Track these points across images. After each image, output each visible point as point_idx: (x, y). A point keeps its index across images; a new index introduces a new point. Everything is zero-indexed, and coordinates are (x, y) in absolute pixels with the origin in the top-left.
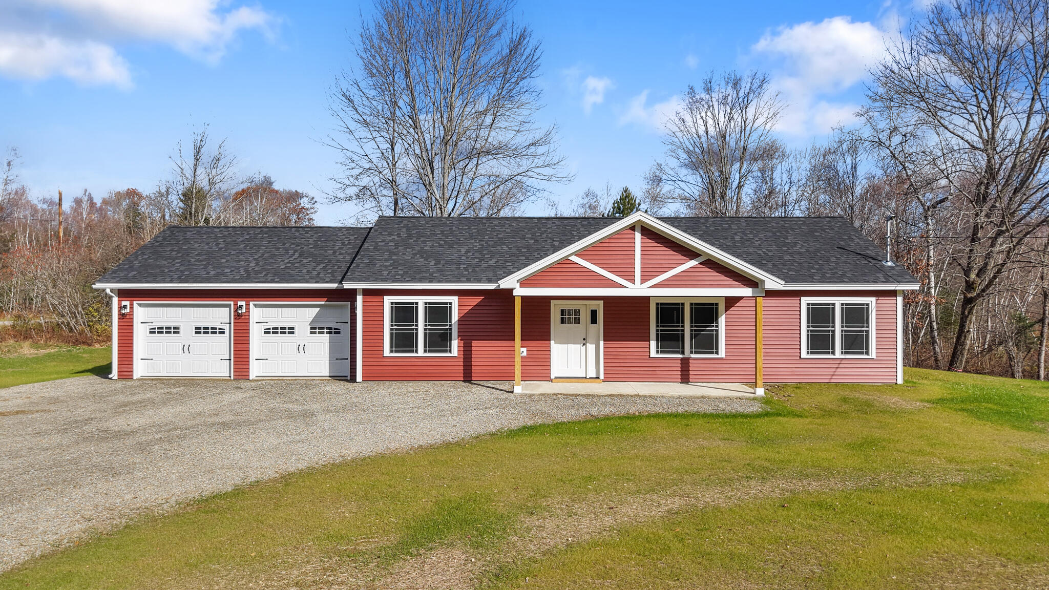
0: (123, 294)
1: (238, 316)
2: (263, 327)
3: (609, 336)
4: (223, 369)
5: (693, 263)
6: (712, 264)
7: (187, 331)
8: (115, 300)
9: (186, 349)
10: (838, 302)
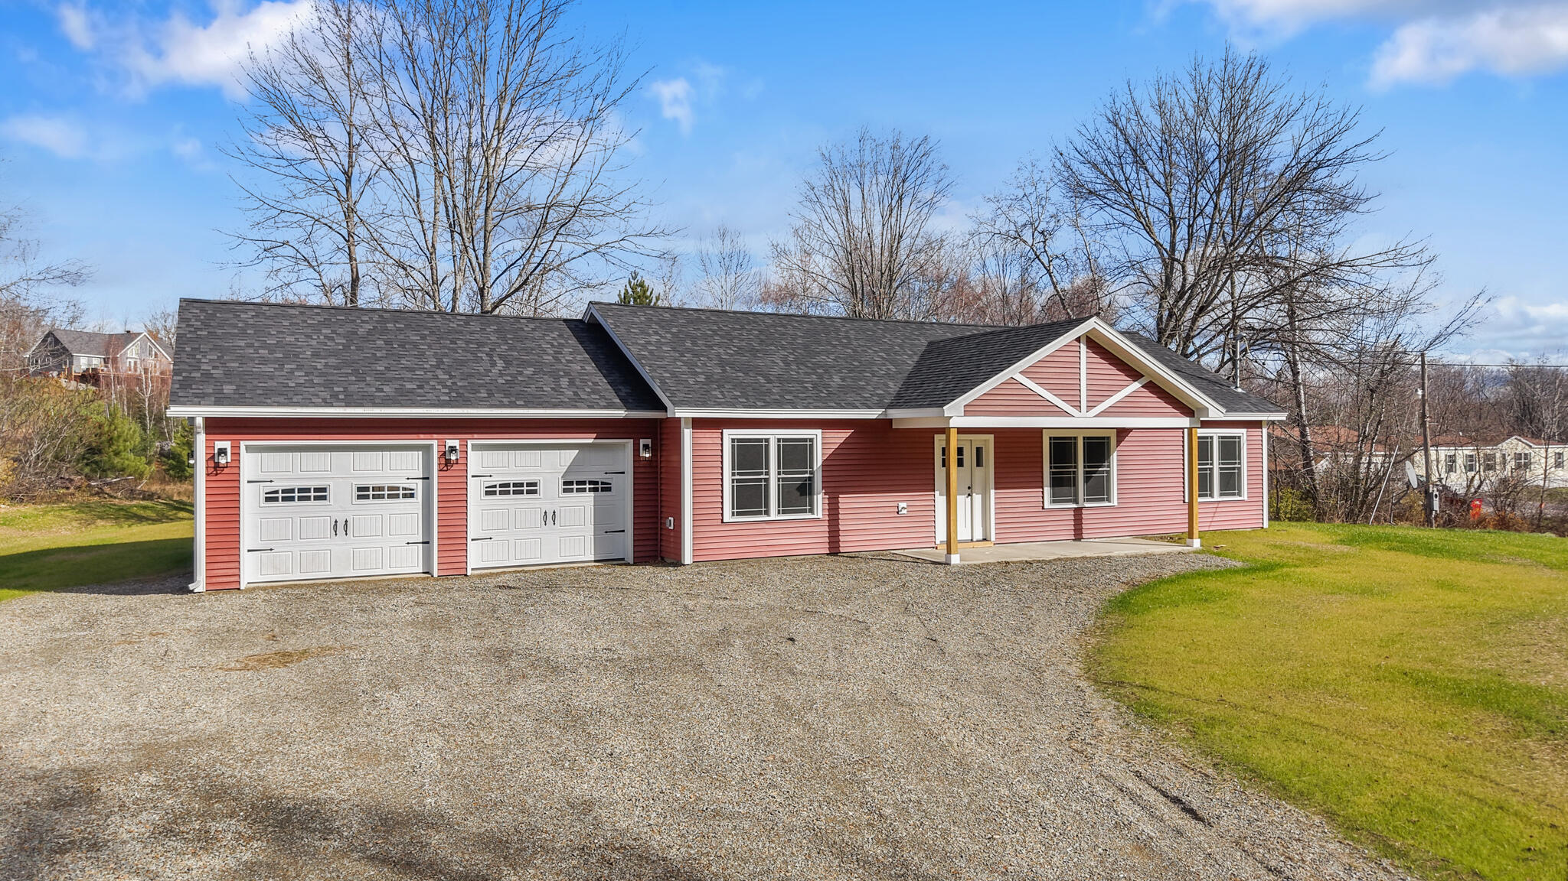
1: (446, 464)
2: (485, 484)
3: (1001, 482)
4: (413, 565)
5: (1137, 385)
6: (1155, 388)
7: (342, 494)
9: (341, 527)
10: (1215, 435)
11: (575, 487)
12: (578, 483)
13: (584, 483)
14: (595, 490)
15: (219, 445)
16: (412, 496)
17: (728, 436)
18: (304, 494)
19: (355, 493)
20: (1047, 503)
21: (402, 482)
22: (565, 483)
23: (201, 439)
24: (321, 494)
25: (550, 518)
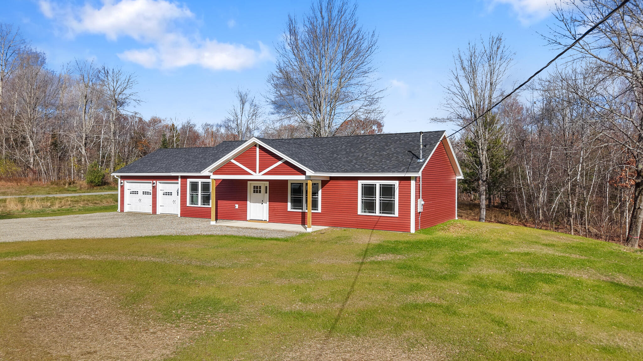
0: (123, 178)
1: (154, 187)
2: (162, 192)
3: (271, 200)
4: (150, 211)
5: (280, 163)
6: (287, 163)
7: (140, 193)
8: (119, 180)
9: (140, 201)
10: (378, 183)
15: (122, 181)
16: (150, 194)
17: (189, 180)
18: (135, 193)
19: (142, 193)
20: (289, 209)
21: (149, 191)
24: (137, 193)
25: (174, 202)
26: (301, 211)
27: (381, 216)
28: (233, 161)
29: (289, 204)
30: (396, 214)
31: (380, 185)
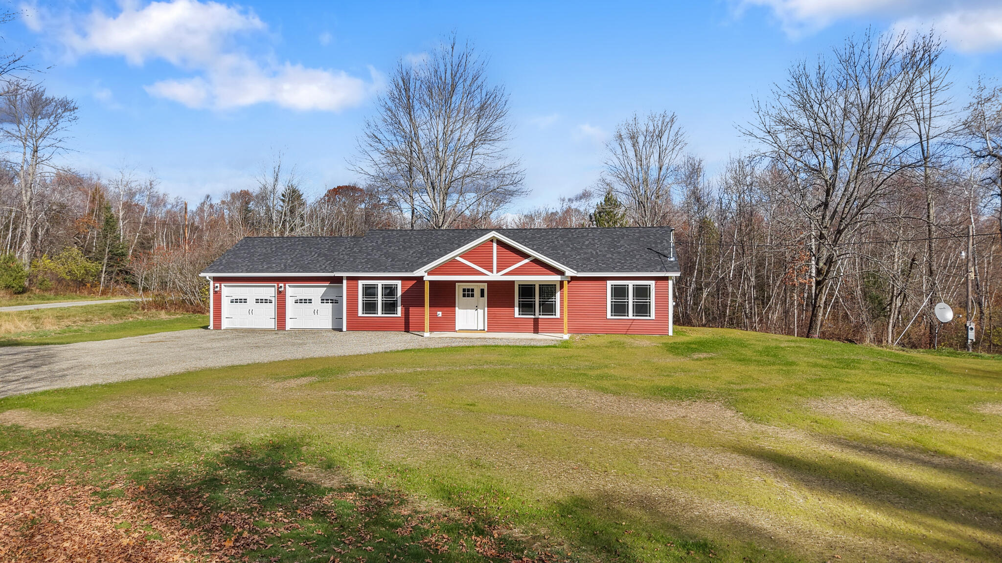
0: (216, 279)
1: (279, 292)
2: (294, 299)
3: (490, 305)
4: (272, 324)
5: (527, 261)
6: (536, 261)
7: (251, 301)
9: (251, 312)
10: (631, 284)
11: (325, 301)
12: (326, 300)
13: (328, 300)
14: (332, 303)
15: (216, 285)
16: (271, 302)
17: (361, 283)
18: (241, 301)
19: (255, 301)
20: (517, 315)
21: (268, 298)
22: (322, 300)
23: (212, 283)
24: (245, 301)
25: (316, 312)
26: (533, 317)
27: (634, 320)
28: (458, 258)
29: (517, 309)
30: (653, 317)
31: (634, 285)
